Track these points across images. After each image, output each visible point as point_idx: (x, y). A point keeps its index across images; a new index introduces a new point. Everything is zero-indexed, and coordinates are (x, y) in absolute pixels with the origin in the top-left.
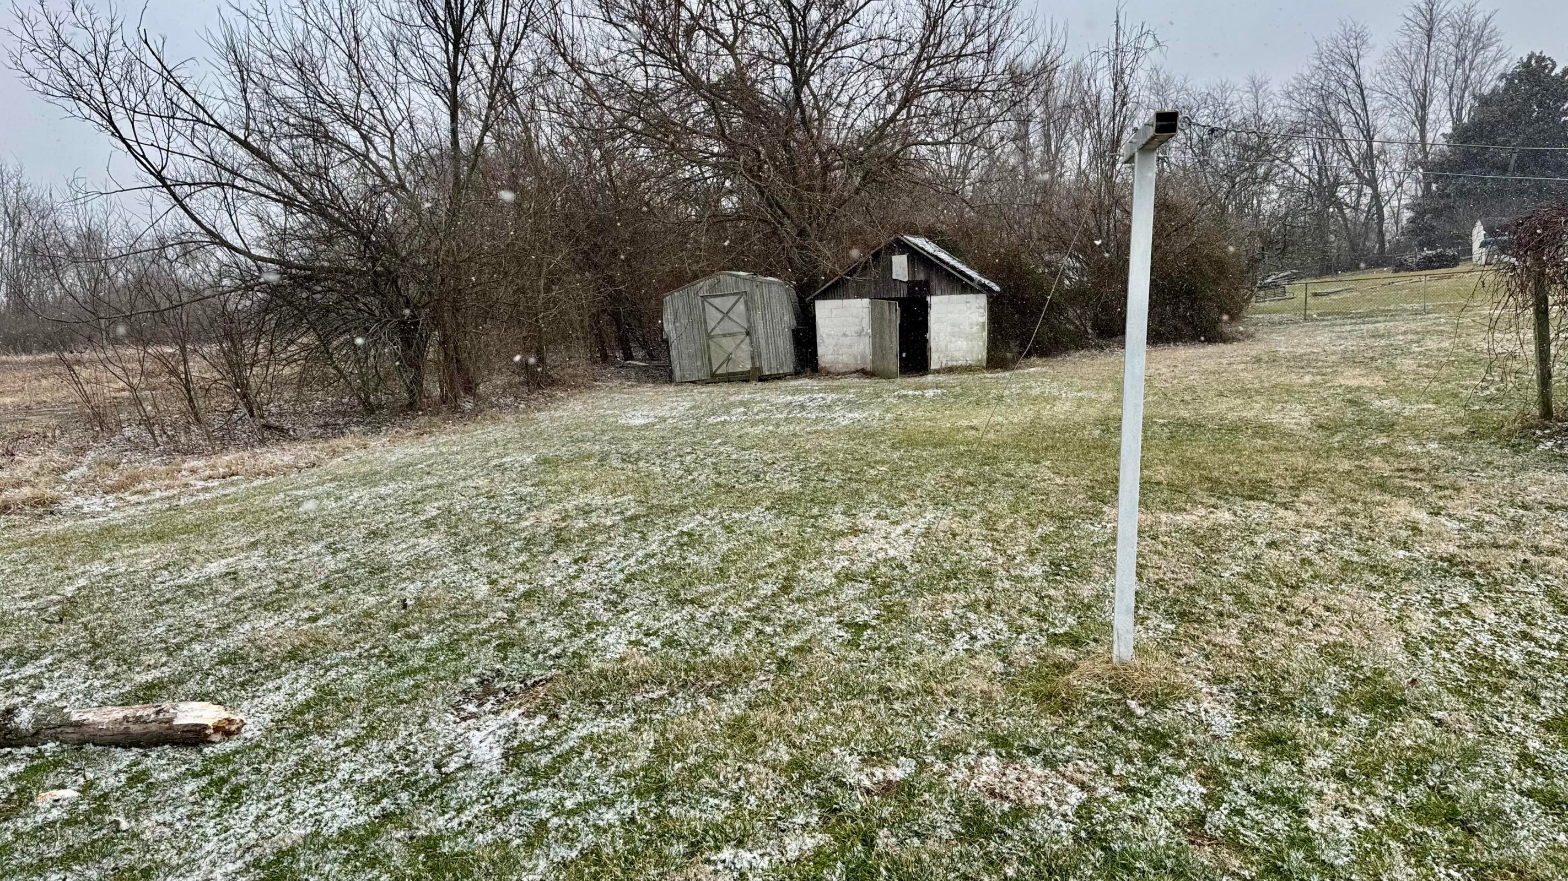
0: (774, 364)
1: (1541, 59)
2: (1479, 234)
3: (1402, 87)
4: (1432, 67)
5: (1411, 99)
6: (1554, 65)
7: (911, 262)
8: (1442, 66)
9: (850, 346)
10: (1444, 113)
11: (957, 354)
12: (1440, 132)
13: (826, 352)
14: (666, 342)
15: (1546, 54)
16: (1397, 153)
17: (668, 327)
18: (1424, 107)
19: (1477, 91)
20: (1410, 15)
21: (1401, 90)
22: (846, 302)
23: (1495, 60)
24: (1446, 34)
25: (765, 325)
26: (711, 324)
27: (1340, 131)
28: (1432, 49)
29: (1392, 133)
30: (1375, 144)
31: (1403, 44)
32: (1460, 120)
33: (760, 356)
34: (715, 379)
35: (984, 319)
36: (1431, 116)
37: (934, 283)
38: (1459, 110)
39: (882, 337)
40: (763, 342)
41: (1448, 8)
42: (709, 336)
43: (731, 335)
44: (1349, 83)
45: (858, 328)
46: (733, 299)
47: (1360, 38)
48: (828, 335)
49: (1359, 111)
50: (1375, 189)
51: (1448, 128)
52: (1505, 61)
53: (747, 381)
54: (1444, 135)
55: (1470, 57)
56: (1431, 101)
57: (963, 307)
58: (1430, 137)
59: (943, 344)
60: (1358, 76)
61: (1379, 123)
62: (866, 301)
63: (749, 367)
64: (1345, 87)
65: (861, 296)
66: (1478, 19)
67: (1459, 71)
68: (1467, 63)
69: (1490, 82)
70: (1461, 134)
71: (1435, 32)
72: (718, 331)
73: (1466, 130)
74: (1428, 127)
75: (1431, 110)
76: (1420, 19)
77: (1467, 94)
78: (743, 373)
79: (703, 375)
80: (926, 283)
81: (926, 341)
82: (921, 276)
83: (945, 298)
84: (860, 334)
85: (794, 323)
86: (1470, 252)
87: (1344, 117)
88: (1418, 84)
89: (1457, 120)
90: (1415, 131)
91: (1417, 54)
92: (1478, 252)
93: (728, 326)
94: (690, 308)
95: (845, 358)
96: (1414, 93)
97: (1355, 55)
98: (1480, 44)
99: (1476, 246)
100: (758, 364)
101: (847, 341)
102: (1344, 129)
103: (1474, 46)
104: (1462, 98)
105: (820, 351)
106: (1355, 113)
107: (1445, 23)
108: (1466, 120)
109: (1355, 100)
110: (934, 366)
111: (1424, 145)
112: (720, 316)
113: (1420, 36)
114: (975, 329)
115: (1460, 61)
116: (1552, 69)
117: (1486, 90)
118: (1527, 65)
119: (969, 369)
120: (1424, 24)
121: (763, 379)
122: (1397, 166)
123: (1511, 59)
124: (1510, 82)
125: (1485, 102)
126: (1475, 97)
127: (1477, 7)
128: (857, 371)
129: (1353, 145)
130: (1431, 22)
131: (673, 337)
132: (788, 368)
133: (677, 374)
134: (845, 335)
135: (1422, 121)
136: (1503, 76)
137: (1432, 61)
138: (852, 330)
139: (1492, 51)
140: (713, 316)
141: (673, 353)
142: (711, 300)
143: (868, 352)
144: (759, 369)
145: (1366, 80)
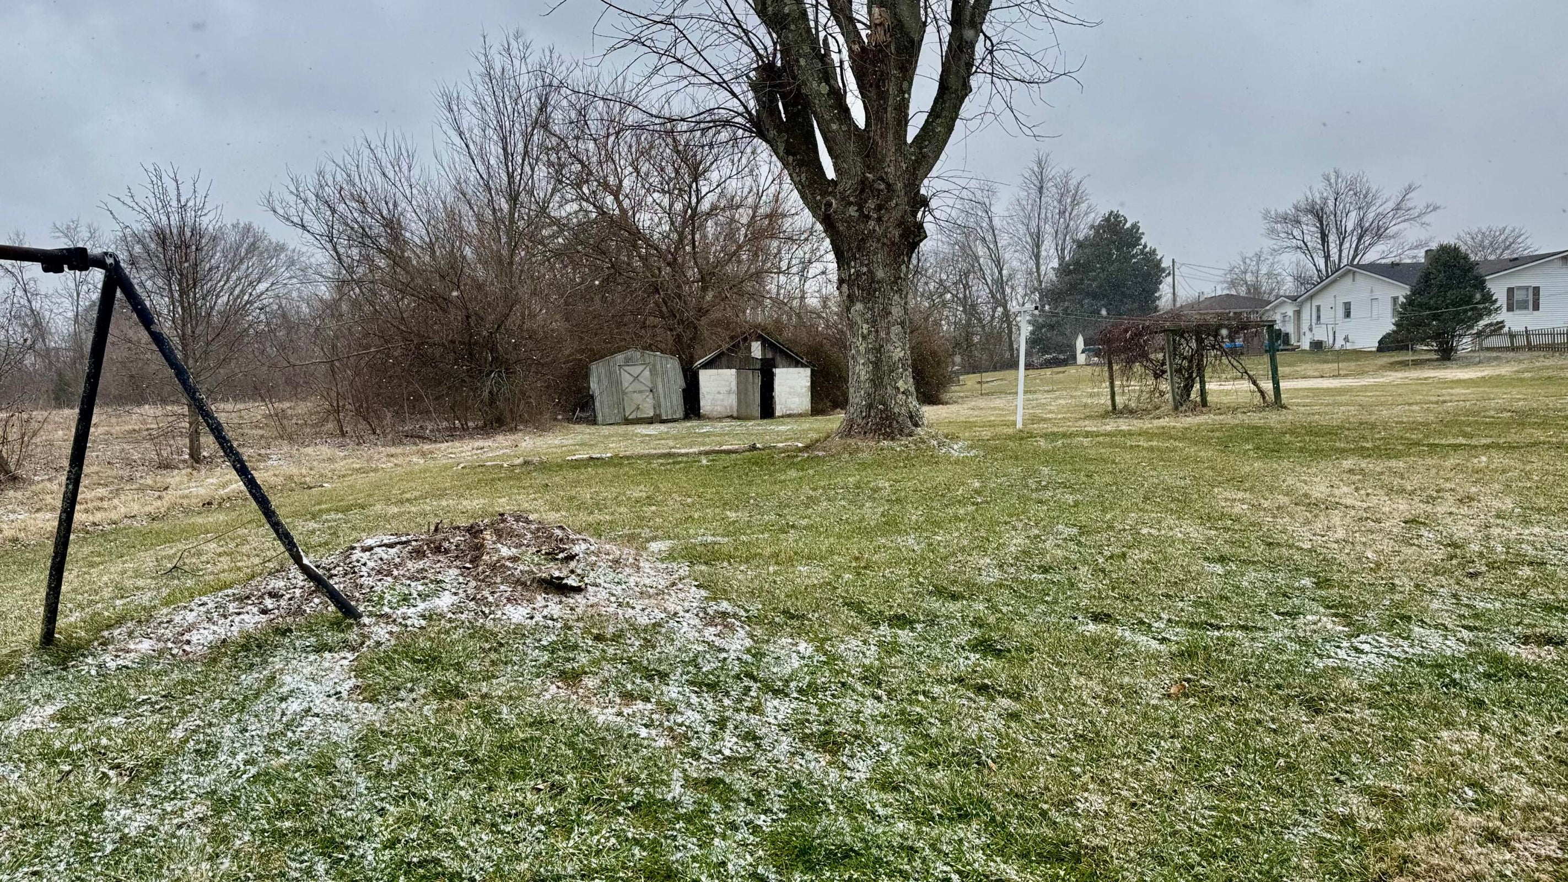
0: (669, 412)
1: (1117, 216)
2: (1080, 343)
3: (1022, 230)
4: (1043, 216)
5: (1029, 240)
6: (1126, 221)
7: (763, 345)
8: (1049, 215)
9: (722, 400)
10: (1052, 251)
11: (792, 406)
12: (1050, 266)
13: (706, 404)
14: (592, 397)
15: (1121, 213)
16: (1020, 279)
17: (594, 385)
18: (1038, 246)
19: (1075, 237)
20: (1027, 175)
21: (1021, 232)
22: (720, 371)
23: (1086, 214)
24: (1051, 191)
25: (664, 386)
26: (625, 385)
27: (978, 262)
28: (1043, 203)
29: (1015, 264)
30: (1004, 272)
31: (1022, 197)
32: (1064, 258)
33: (660, 406)
34: (628, 422)
35: (809, 384)
36: (1043, 254)
37: (778, 359)
38: (1063, 250)
39: (746, 394)
40: (662, 396)
41: (1053, 173)
42: (624, 393)
43: (640, 392)
44: (984, 225)
45: (728, 389)
46: (642, 368)
47: (991, 191)
48: (708, 393)
49: (992, 246)
50: (1005, 307)
51: (1055, 263)
52: (1093, 215)
53: (652, 423)
54: (1053, 269)
55: (1069, 210)
56: (1043, 242)
57: (796, 376)
58: (1043, 268)
59: (783, 401)
60: (991, 220)
61: (1007, 256)
62: (734, 371)
63: (652, 414)
64: (981, 228)
65: (729, 367)
66: (1073, 183)
67: (1062, 220)
68: (1067, 214)
69: (1083, 232)
70: (1064, 270)
71: (1045, 191)
72: (630, 389)
73: (1068, 265)
74: (1041, 261)
75: (1043, 248)
76: (1034, 178)
77: (1068, 238)
78: (648, 418)
79: (618, 419)
80: (773, 359)
81: (772, 397)
82: (769, 356)
83: (785, 370)
84: (729, 392)
85: (684, 385)
86: (1074, 357)
87: (981, 250)
88: (1034, 229)
89: (1061, 258)
90: (1032, 264)
91: (1032, 205)
92: (1081, 358)
93: (637, 386)
94: (610, 374)
95: (719, 408)
96: (1031, 235)
97: (988, 204)
98: (1075, 203)
99: (1079, 350)
100: (658, 412)
101: (721, 397)
102: (981, 260)
103: (1072, 202)
104: (1065, 240)
105: (702, 403)
106: (989, 248)
107: (1051, 184)
108: (1067, 258)
109: (989, 237)
110: (778, 413)
111: (1039, 275)
112: (632, 379)
113: (1034, 192)
114: (804, 390)
115: (1062, 213)
116: (1125, 224)
117: (1081, 236)
118: (1107, 220)
119: (800, 415)
120: (1037, 183)
121: (663, 422)
122: (1021, 291)
123: (1097, 214)
124: (1097, 232)
125: (1080, 245)
126: (1074, 241)
127: (1073, 174)
128: (728, 417)
129: (988, 272)
130: (1041, 181)
131: (597, 393)
132: (680, 414)
133: (600, 418)
134: (719, 393)
135: (1037, 257)
136: (1092, 227)
137: (1043, 211)
138: (723, 390)
139: (1084, 206)
140: (626, 379)
141: (597, 404)
142: (626, 368)
143: (735, 404)
144: (659, 415)
145: (997, 222)
